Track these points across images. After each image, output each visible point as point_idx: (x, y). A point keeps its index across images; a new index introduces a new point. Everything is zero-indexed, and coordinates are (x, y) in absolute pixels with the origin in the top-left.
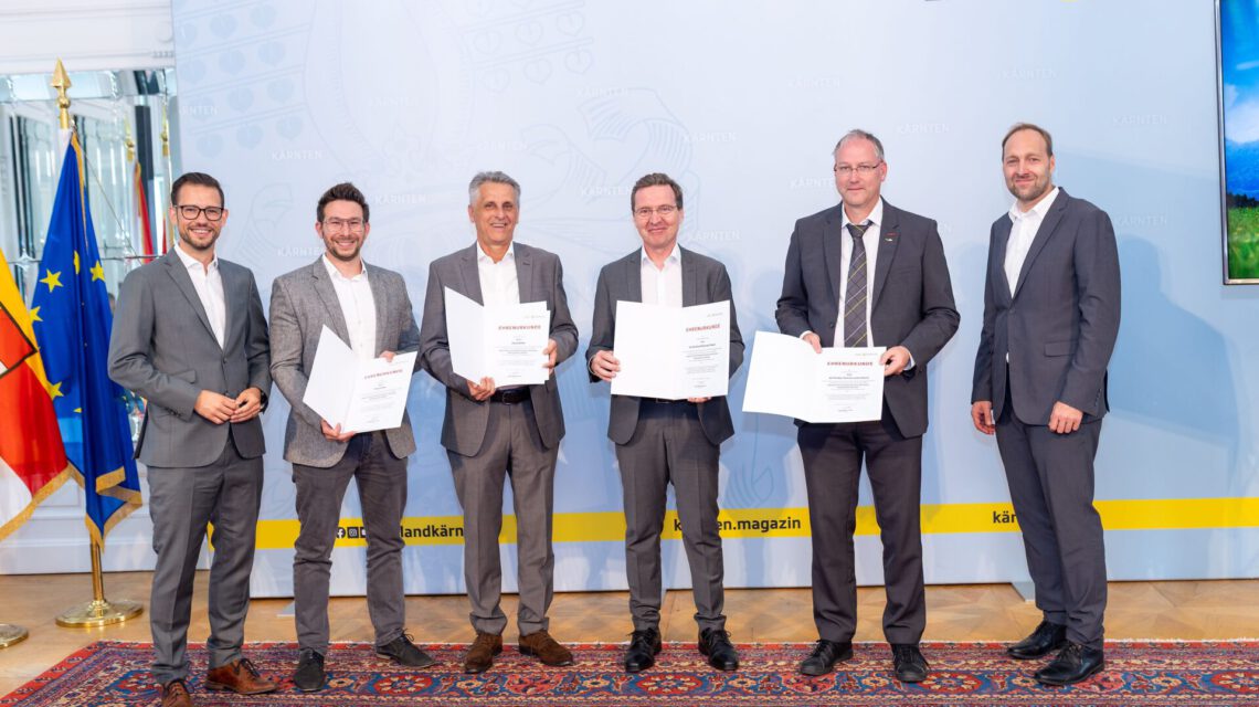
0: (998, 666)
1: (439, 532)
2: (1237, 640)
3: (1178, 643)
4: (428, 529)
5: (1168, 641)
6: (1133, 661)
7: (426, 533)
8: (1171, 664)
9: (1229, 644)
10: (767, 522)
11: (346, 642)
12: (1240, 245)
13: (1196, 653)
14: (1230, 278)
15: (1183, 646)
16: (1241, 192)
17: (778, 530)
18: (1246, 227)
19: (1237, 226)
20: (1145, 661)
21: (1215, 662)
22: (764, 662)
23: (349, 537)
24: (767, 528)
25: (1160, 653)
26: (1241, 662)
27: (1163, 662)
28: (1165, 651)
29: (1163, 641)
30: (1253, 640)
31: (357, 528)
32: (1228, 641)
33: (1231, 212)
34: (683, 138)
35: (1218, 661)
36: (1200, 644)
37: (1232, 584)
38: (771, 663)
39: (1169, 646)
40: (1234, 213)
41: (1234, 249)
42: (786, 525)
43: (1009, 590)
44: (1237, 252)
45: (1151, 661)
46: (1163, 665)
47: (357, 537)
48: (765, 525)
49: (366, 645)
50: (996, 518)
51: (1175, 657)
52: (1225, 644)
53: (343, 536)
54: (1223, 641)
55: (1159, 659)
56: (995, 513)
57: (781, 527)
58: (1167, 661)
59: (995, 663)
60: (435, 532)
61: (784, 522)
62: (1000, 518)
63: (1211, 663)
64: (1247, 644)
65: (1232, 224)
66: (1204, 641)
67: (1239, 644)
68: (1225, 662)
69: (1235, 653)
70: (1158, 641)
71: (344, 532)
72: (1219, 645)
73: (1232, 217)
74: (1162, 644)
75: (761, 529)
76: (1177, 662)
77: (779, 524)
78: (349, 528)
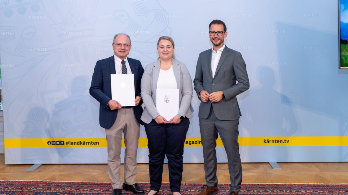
0: (264, 192)
1: (82, 143)
2: (341, 184)
3: (322, 185)
4: (79, 142)
5: (319, 184)
6: (308, 191)
7: (78, 143)
8: (320, 192)
9: (338, 185)
10: (191, 142)
11: (48, 181)
12: (344, 56)
13: (328, 189)
14: (341, 67)
15: (324, 186)
16: (345, 39)
17: (195, 144)
18: (346, 50)
19: (343, 50)
20: (311, 191)
21: (334, 192)
22: (187, 190)
23: (52, 144)
24: (191, 144)
25: (317, 188)
26: (342, 192)
27: (317, 192)
28: (318, 188)
29: (317, 184)
30: (346, 184)
31: (55, 142)
32: (338, 184)
33: (341, 45)
34: (166, 16)
35: (335, 191)
36: (329, 185)
37: (339, 164)
38: (189, 190)
39: (319, 186)
40: (343, 46)
41: (342, 57)
42: (197, 143)
43: (268, 165)
44: (343, 58)
45: (313, 191)
46: (317, 193)
47: (55, 144)
48: (190, 143)
49: (54, 182)
50: (265, 142)
51: (321, 190)
52: (337, 185)
53: (50, 144)
54: (336, 184)
55: (316, 190)
56: (264, 140)
57: (195, 143)
58: (319, 191)
59: (263, 191)
60: (81, 143)
61: (196, 142)
62: (266, 142)
63: (333, 192)
64: (344, 185)
65: (342, 49)
66: (330, 184)
67: (341, 185)
68: (337, 192)
69: (340, 188)
70: (315, 184)
71: (50, 143)
72: (335, 185)
73: (342, 47)
74: (317, 185)
75: (189, 144)
76: (322, 191)
77: (195, 142)
78: (52, 142)
